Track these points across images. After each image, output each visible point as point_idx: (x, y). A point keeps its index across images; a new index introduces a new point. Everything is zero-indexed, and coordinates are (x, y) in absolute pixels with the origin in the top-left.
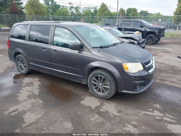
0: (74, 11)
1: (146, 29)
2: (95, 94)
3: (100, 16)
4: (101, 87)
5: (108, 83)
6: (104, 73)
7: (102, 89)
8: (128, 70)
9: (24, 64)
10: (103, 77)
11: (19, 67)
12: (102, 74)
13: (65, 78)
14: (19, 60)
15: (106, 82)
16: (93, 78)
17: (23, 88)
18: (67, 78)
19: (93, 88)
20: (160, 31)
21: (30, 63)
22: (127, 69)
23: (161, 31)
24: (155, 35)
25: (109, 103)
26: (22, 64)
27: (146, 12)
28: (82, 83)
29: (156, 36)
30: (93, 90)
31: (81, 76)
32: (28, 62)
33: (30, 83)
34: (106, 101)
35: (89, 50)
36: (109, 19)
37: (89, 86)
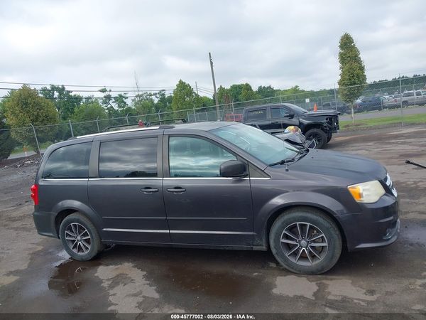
0: (115, 106)
1: (301, 119)
2: (292, 268)
3: (178, 108)
4: (306, 247)
5: (323, 235)
6: (309, 215)
7: (310, 252)
8: (362, 199)
9: (86, 234)
10: (309, 224)
11: (71, 246)
12: (306, 217)
13: (207, 245)
14: (70, 229)
15: (315, 236)
16: (284, 232)
17: (111, 292)
18: (213, 245)
19: (287, 255)
20: (330, 119)
21: (105, 229)
22: (360, 195)
23: (332, 119)
24: (322, 129)
25: (335, 279)
26: (79, 238)
27: (270, 87)
28: (255, 248)
29: (326, 131)
30: (286, 260)
31: (251, 233)
32: (98, 228)
33: (118, 276)
34: (324, 276)
35: (263, 171)
36: (200, 113)
37: (274, 251)
